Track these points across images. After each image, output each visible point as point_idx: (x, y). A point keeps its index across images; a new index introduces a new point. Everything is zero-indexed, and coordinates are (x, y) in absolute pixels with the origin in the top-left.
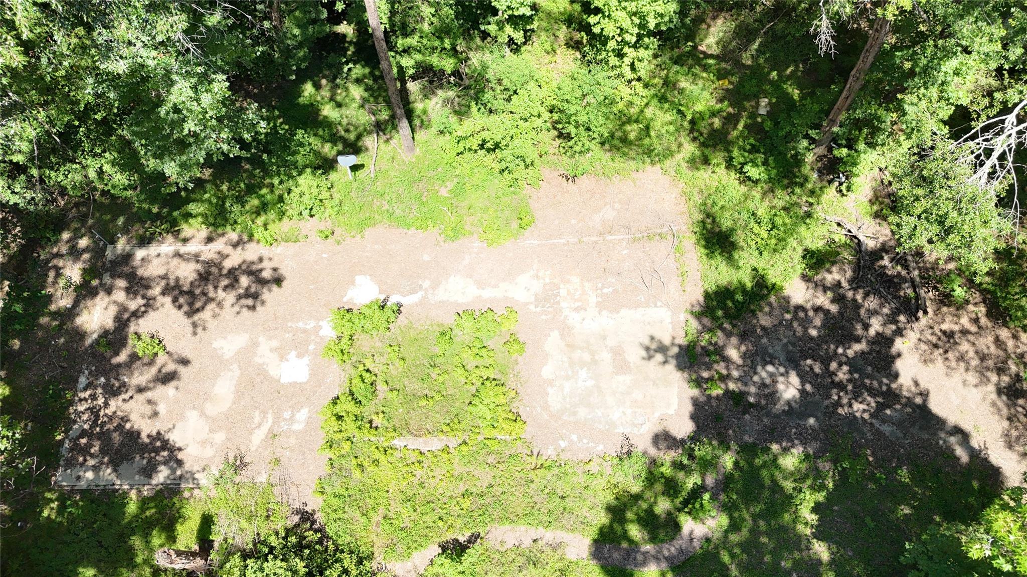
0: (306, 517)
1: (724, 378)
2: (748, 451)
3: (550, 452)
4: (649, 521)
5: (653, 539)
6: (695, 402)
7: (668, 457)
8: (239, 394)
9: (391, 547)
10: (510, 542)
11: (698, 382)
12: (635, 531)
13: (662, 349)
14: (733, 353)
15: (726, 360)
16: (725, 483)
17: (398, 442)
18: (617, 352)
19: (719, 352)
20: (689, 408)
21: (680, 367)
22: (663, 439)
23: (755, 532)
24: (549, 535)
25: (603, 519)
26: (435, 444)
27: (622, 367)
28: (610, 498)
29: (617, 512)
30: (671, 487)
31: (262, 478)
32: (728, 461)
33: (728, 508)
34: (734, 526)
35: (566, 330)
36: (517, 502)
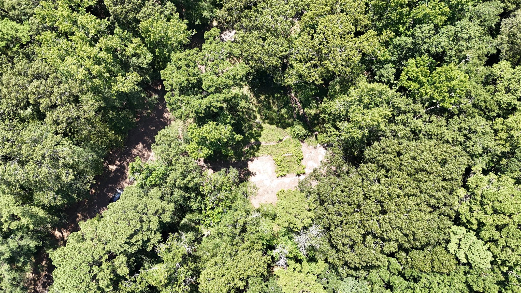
0: (303, 142)
1: (243, 171)
2: (240, 160)
3: (269, 156)
4: (253, 148)
5: (253, 146)
6: (248, 167)
7: (252, 158)
8: (318, 158)
9: (289, 140)
10: (273, 143)
11: (248, 170)
12: (255, 147)
13: (253, 175)
14: (242, 175)
15: (243, 174)
16: (243, 156)
17: (291, 154)
18: (260, 173)
19: (244, 175)
20: (249, 166)
21: (250, 172)
22: (252, 161)
23: (238, 149)
24: (267, 144)
25: (260, 148)
26: (286, 155)
27: (259, 171)
28: (259, 151)
29: (258, 149)
30: (251, 154)
31: (311, 146)
32: (243, 158)
33: (243, 152)
34: (241, 149)
35: (269, 176)
36: (272, 148)
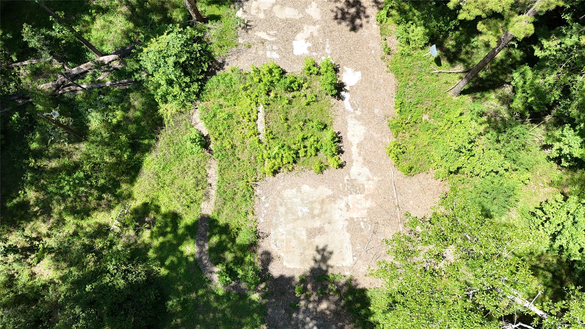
0: (221, 66)
1: (307, 298)
2: (262, 309)
3: (258, 191)
4: (220, 248)
5: (211, 250)
6: (291, 279)
7: (257, 259)
8: (285, 21)
9: (207, 110)
10: (210, 172)
11: (303, 280)
12: (215, 239)
13: (324, 259)
14: (324, 305)
15: (319, 301)
16: (243, 295)
17: (261, 108)
18: (320, 231)
19: (324, 296)
20: (287, 274)
21: (313, 270)
22: (267, 258)
23: (215, 310)
24: (213, 192)
25: (222, 221)
26: (261, 127)
27: (312, 233)
28: (233, 224)
29: (225, 229)
30: (239, 261)
31: (240, 41)
32: (255, 297)
33: (228, 294)
34: (218, 298)
35: (333, 198)
36: (231, 174)
